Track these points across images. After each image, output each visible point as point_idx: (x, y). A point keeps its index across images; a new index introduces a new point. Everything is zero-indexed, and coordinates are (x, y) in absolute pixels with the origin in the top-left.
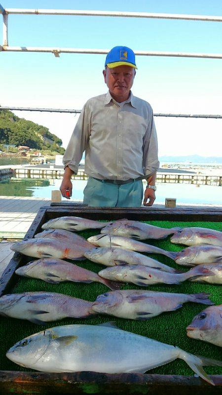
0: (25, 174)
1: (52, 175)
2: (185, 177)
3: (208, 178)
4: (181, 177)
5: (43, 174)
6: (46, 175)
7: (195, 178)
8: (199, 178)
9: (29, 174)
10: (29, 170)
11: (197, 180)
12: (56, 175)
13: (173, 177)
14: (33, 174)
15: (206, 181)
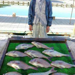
0: (2, 2)
1: (12, 3)
2: (60, 4)
3: (68, 5)
4: (58, 4)
5: (8, 3)
6: (10, 3)
7: (63, 5)
8: (64, 5)
9: (3, 2)
10: (4, 1)
11: (64, 6)
12: (13, 3)
13: (55, 4)
14: (5, 2)
15: (67, 6)
